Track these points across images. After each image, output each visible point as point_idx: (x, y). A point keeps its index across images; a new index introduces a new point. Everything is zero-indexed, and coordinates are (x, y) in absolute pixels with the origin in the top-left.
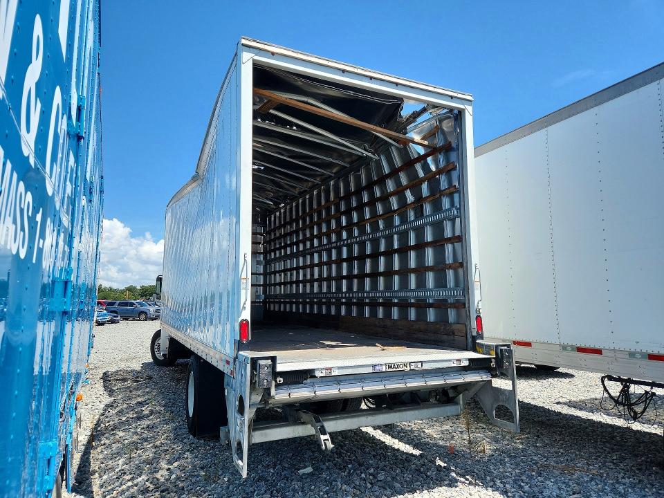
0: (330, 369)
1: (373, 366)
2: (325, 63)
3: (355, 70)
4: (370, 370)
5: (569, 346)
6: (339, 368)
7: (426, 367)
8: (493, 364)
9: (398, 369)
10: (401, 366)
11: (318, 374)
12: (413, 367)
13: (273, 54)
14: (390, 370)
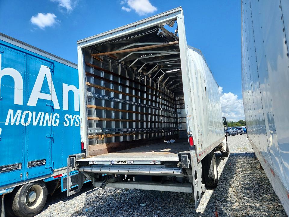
0: (94, 161)
1: (111, 161)
2: (104, 34)
3: (116, 31)
4: (109, 163)
7: (135, 163)
8: (178, 165)
9: (121, 164)
10: (123, 162)
11: (90, 163)
12: (128, 163)
13: (86, 42)
14: (118, 164)
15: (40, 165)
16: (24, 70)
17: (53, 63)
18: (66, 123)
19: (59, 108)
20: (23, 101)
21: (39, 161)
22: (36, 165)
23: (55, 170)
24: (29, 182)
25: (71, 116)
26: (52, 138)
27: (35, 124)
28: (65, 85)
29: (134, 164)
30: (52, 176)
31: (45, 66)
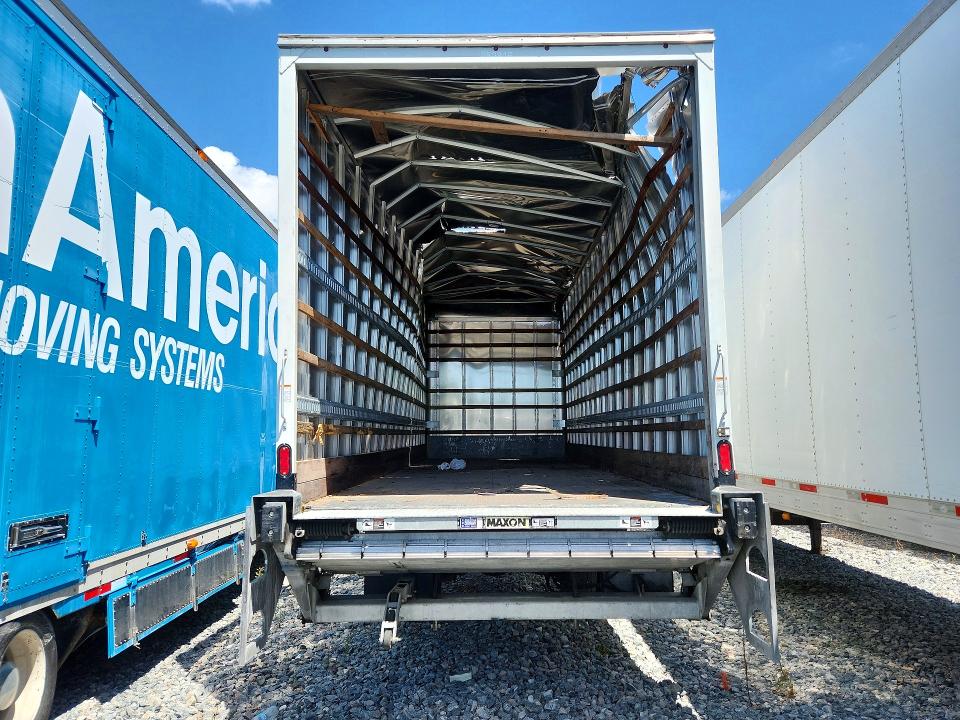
0: (382, 520)
1: (460, 519)
2: (413, 42)
3: (466, 42)
4: (454, 526)
5: (943, 503)
6: (397, 519)
7: (561, 525)
8: (720, 530)
9: (506, 527)
10: (513, 522)
11: (361, 527)
12: (536, 525)
13: (326, 48)
14: (491, 527)
15: (48, 542)
16: (20, 91)
17: (113, 95)
18: (138, 367)
19: (121, 298)
20: (12, 241)
21: (45, 524)
22: (38, 538)
23: (93, 565)
24: (9, 618)
25: (153, 335)
26: (94, 423)
27: (43, 354)
28: (142, 202)
29: (558, 527)
30: (82, 589)
31: (90, 101)
